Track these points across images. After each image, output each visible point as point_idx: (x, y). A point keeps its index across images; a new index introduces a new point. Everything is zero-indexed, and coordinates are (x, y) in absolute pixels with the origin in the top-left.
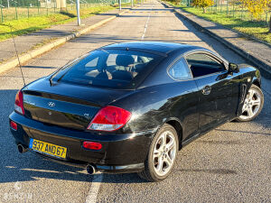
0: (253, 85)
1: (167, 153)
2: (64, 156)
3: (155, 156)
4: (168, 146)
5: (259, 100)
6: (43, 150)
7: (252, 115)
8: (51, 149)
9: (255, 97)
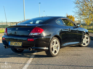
0: (86, 34)
1: (56, 47)
2: (21, 45)
3: (52, 47)
4: (56, 45)
5: (89, 39)
6: (14, 45)
7: (86, 44)
8: (16, 44)
9: (87, 38)
